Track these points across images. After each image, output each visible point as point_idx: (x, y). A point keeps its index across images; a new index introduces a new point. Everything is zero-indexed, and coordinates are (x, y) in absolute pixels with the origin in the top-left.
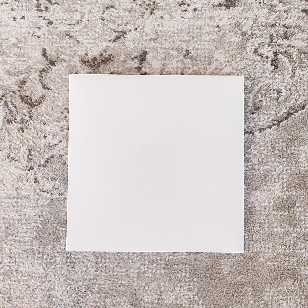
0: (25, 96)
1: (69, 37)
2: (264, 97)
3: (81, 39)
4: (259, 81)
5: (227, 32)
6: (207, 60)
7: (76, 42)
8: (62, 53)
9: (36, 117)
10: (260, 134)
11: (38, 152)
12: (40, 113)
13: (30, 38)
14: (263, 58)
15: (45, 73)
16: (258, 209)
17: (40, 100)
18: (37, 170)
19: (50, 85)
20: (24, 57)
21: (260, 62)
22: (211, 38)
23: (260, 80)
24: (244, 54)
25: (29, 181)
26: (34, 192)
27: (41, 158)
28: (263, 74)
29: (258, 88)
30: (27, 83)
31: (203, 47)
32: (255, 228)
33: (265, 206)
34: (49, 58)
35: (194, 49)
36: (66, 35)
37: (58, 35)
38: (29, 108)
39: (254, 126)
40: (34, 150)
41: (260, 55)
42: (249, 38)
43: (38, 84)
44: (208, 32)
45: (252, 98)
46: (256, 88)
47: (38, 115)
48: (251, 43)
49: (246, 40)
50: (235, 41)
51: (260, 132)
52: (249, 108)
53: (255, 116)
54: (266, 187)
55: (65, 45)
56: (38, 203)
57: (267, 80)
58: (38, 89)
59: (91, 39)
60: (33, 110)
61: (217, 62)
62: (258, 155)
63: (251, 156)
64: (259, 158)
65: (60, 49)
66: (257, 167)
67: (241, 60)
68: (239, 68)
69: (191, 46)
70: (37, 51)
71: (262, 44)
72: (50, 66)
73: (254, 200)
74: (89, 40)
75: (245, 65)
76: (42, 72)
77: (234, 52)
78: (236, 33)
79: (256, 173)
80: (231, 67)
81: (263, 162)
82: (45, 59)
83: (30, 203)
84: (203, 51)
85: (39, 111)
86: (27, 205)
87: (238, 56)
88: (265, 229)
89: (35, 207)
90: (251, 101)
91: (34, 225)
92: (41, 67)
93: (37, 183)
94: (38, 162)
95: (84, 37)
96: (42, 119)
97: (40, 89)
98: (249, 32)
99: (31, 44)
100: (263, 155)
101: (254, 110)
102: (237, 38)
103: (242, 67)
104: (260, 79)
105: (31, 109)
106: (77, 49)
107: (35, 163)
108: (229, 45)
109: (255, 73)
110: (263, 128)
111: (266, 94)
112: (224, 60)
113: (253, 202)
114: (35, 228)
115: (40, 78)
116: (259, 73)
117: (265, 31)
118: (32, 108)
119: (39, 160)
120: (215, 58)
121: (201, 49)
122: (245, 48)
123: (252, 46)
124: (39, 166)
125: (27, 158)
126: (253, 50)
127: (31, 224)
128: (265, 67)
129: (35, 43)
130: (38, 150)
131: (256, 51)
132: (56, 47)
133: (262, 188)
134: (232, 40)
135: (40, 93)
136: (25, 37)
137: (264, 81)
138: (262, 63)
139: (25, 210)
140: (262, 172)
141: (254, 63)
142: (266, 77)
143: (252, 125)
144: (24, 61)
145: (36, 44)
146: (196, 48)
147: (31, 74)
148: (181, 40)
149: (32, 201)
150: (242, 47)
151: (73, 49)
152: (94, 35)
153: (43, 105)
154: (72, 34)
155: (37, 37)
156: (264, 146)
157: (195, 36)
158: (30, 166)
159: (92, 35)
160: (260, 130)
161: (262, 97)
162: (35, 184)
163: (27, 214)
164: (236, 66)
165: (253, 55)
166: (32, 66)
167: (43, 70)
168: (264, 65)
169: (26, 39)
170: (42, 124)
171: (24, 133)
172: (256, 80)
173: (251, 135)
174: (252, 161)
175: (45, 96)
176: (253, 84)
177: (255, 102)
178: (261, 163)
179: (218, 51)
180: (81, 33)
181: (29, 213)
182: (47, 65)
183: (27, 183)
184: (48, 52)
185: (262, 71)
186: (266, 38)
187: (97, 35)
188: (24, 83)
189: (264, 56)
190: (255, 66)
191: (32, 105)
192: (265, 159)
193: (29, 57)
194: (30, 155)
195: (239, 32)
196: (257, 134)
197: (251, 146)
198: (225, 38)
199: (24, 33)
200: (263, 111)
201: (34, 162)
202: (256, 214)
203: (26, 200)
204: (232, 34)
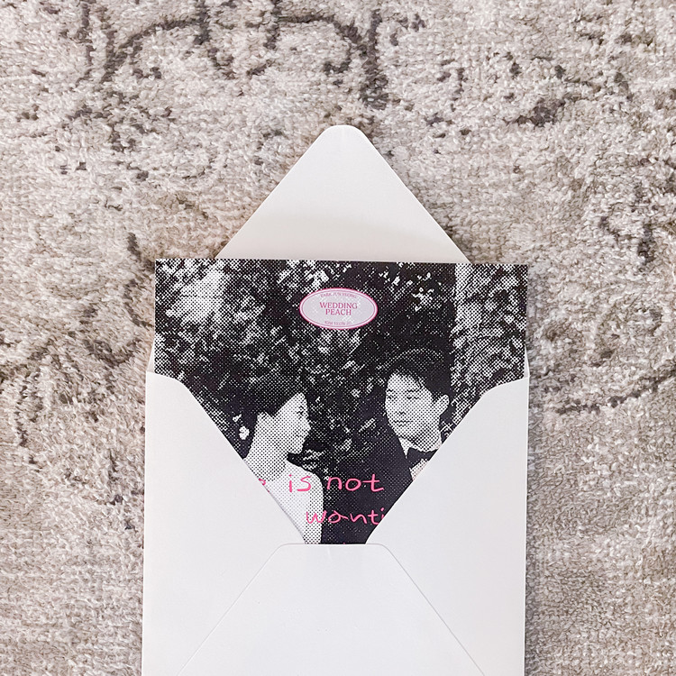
0: (95, 341)
1: (184, 206)
2: (622, 327)
3: (212, 209)
4: (610, 292)
5: (537, 181)
6: (493, 246)
7: (201, 217)
8: (172, 243)
9: (121, 387)
10: (613, 410)
11: (130, 463)
12: (130, 377)
13: (99, 213)
14: (619, 239)
15: (136, 289)
16: (611, 576)
17: (129, 348)
18: (129, 502)
19: (148, 316)
20: (90, 256)
21: (613, 247)
22: (501, 196)
23: (613, 290)
24: (576, 232)
25: (115, 526)
26: (127, 550)
27: (137, 476)
28: (619, 276)
29: (609, 307)
30: (99, 312)
31: (484, 218)
32: (603, 616)
33: (626, 567)
34: (142, 255)
35: (465, 223)
36: (178, 202)
37: (159, 203)
38: (106, 369)
39: (601, 393)
40: (122, 460)
41: (613, 233)
42: (588, 194)
43: (123, 314)
44: (494, 184)
45: (594, 331)
46: (605, 308)
47: (125, 384)
48: (593, 204)
49: (580, 199)
50: (556, 201)
51: (614, 406)
52: (588, 352)
53: (602, 369)
54: (627, 526)
55: (177, 225)
56: (136, 572)
57: (628, 288)
58: (123, 325)
59: (234, 208)
60: (115, 372)
61: (517, 252)
62: (611, 457)
63: (595, 459)
64: (611, 464)
65: (166, 234)
66: (606, 483)
67: (571, 244)
68: (565, 263)
69: (456, 216)
70: (117, 242)
71: (617, 206)
72: (146, 273)
73: (601, 557)
74: (229, 210)
75: (579, 256)
76: (131, 288)
77: (554, 226)
78: (559, 184)
79: (605, 497)
80: (547, 260)
81: (620, 473)
82: (134, 257)
83: (119, 573)
84: (484, 227)
85: (129, 373)
86: (113, 577)
87: (564, 234)
88: (627, 617)
89: (129, 581)
90: (592, 337)
91: (129, 618)
92: (126, 276)
93: (132, 530)
94: (132, 484)
95: (218, 204)
96: (134, 391)
97: (128, 325)
98: (588, 180)
99: (102, 225)
100: (620, 457)
101: (599, 357)
102: (560, 194)
103: (572, 260)
104: (613, 287)
105: (111, 370)
106: (204, 233)
107: (125, 487)
108: (543, 210)
109: (602, 273)
110: (621, 397)
111: (626, 320)
112: (532, 246)
113: (599, 560)
114: (131, 625)
115: (127, 300)
116: (611, 274)
117: (624, 176)
118: (113, 368)
119: (132, 480)
120: (511, 243)
121: (480, 223)
122: (579, 217)
123: (594, 211)
124: (133, 493)
125: (107, 478)
126: (597, 221)
127: (124, 617)
128: (625, 258)
129: (112, 223)
130: (130, 458)
131: (604, 223)
132: (157, 230)
133: (618, 529)
134: (550, 199)
135: (129, 334)
136: (90, 210)
137: (622, 292)
138: (617, 249)
139: (111, 588)
140: (619, 494)
141: (598, 250)
142: (627, 282)
143: (597, 390)
144: (90, 264)
145: (114, 225)
146: (467, 220)
147: (106, 292)
148: (433, 204)
149: (123, 568)
150: (573, 213)
151: (194, 234)
152: (240, 199)
153: (136, 360)
154: (191, 199)
155: (115, 211)
156: (622, 436)
157: (464, 193)
158: (114, 493)
159: (235, 199)
160: (614, 401)
161: (618, 326)
162: (127, 532)
163: (114, 597)
164: (560, 258)
165: (597, 233)
166: (107, 276)
167: (133, 283)
168: (621, 255)
169: (90, 214)
170: (136, 404)
171: (98, 423)
172: (604, 289)
173: (593, 412)
174: (595, 471)
175: (139, 341)
176: (598, 298)
177: (602, 340)
178: (616, 474)
179: (518, 226)
180: (210, 197)
181: (117, 593)
182: (140, 270)
183: (112, 531)
184: (141, 243)
185: (617, 268)
186: (627, 193)
187: (247, 200)
188: (93, 314)
189: (623, 233)
190: (602, 257)
191: (111, 361)
192: (625, 465)
193: (100, 256)
194: (115, 471)
195: (566, 181)
196: (607, 410)
197: (595, 437)
198: (533, 196)
199: (87, 202)
200: (621, 359)
201: (122, 485)
202: (606, 585)
203: (111, 566)
204: (550, 185)
